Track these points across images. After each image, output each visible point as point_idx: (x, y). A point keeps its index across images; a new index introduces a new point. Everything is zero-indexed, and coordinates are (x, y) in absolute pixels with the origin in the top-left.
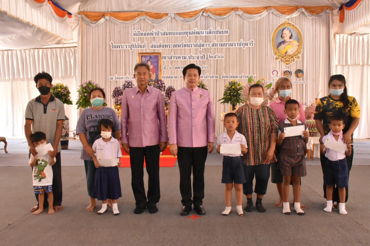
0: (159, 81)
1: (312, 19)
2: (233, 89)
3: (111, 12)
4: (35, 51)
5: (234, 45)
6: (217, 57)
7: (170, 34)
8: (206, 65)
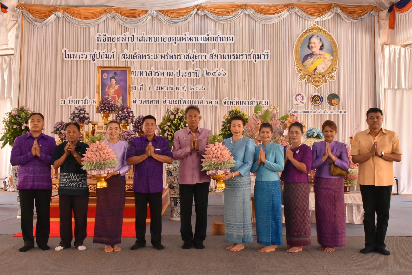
0: (124, 109)
1: (351, 23)
3: (66, 7)
5: (241, 57)
6: (217, 74)
7: (150, 39)
8: (201, 85)
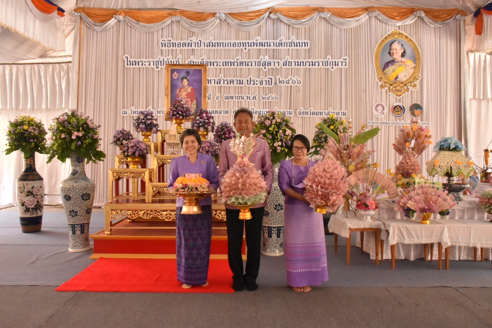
1: (435, 28)
3: (127, 10)
4: (5, 68)
5: (317, 64)
6: (291, 82)
7: (218, 44)
8: (274, 94)
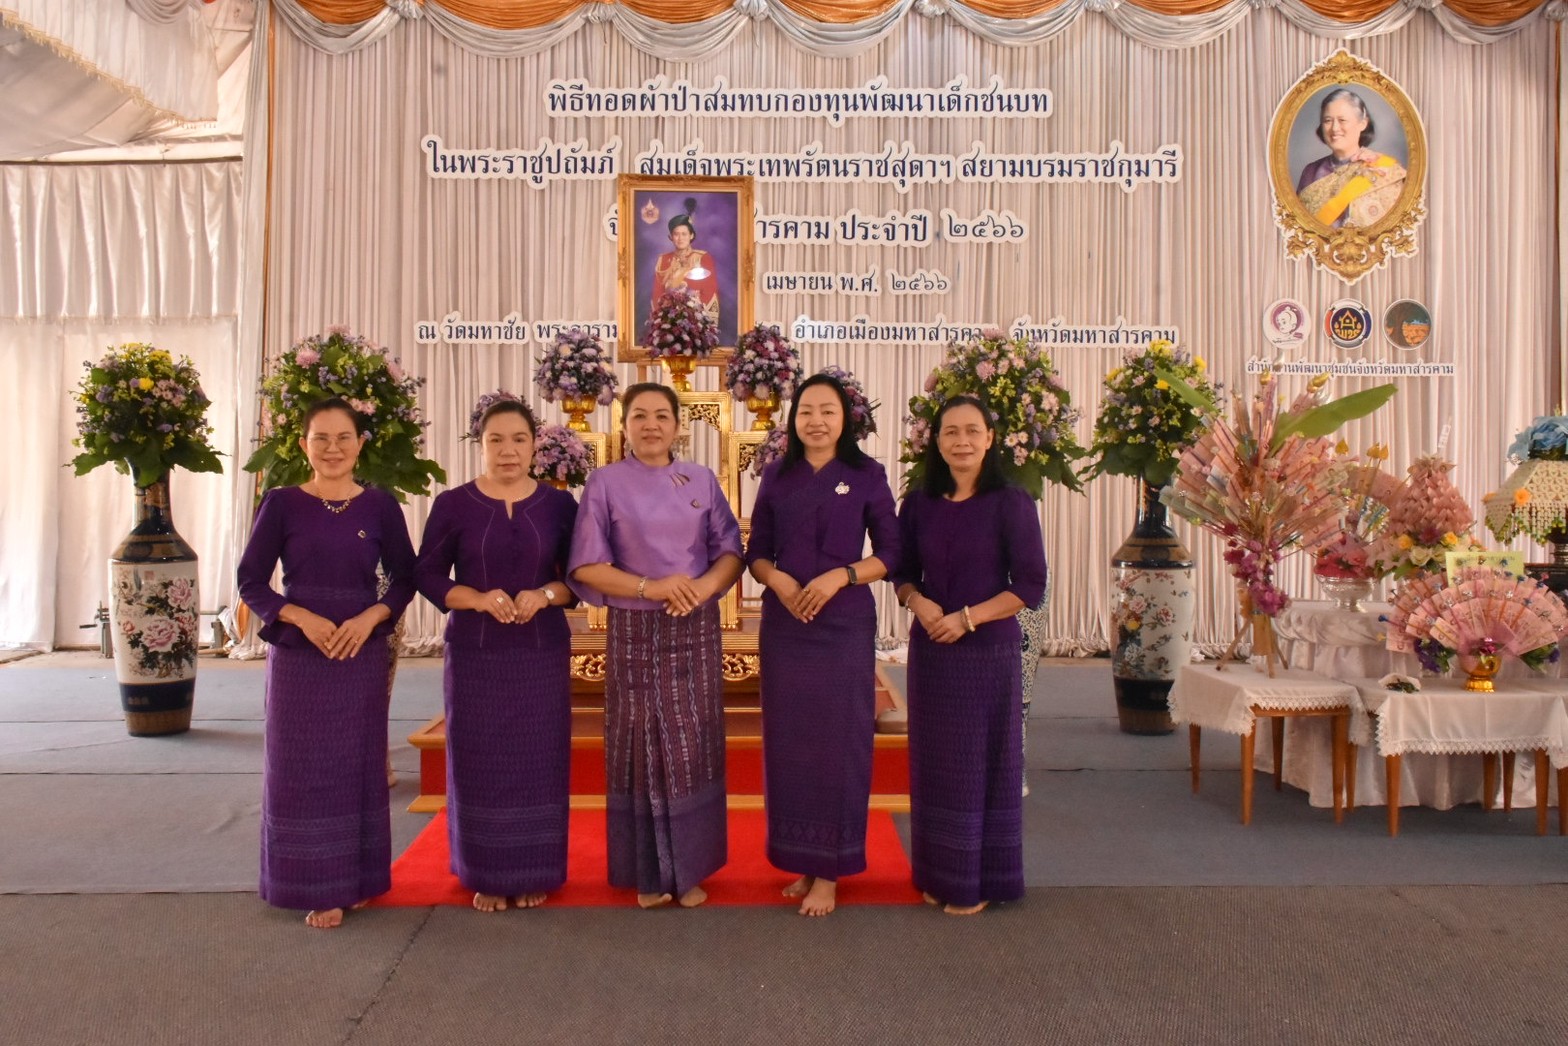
0: (765, 340)
1: (1473, 46)
2: (1165, 394)
5: (1077, 169)
6: (989, 229)
7: (745, 102)
8: (933, 272)
